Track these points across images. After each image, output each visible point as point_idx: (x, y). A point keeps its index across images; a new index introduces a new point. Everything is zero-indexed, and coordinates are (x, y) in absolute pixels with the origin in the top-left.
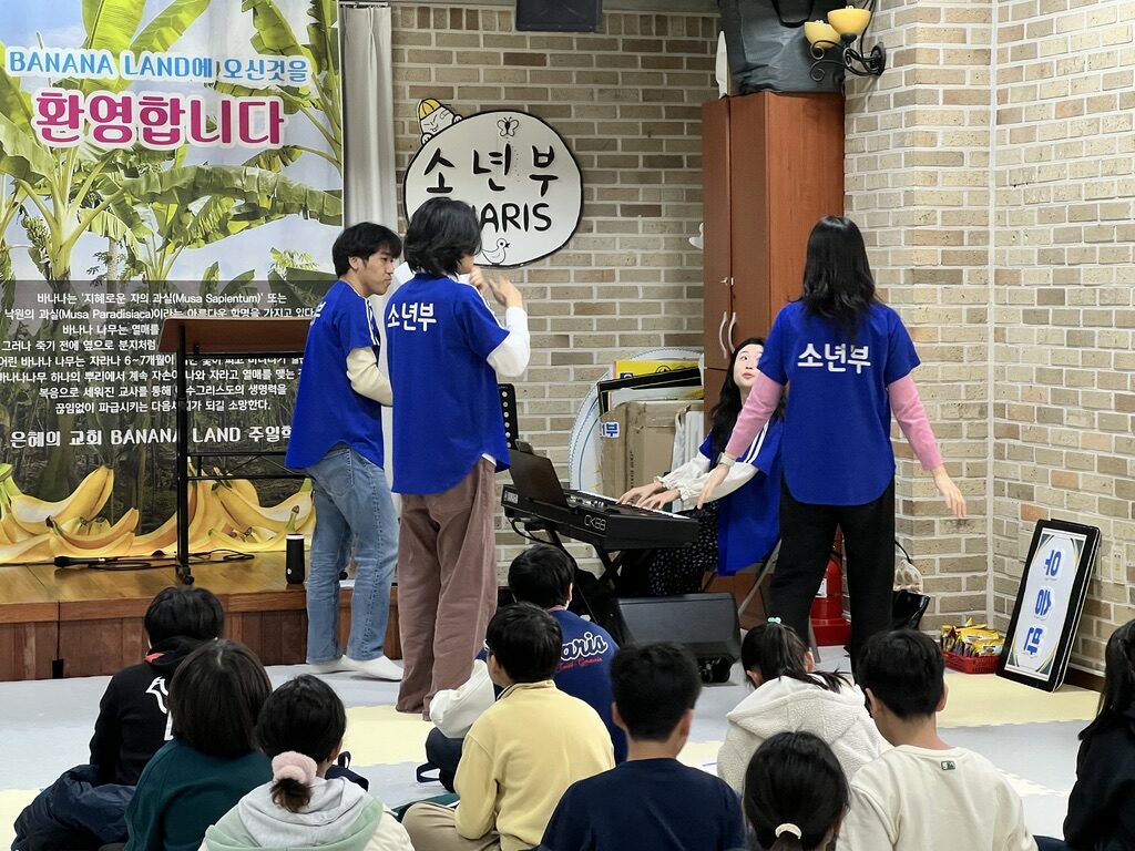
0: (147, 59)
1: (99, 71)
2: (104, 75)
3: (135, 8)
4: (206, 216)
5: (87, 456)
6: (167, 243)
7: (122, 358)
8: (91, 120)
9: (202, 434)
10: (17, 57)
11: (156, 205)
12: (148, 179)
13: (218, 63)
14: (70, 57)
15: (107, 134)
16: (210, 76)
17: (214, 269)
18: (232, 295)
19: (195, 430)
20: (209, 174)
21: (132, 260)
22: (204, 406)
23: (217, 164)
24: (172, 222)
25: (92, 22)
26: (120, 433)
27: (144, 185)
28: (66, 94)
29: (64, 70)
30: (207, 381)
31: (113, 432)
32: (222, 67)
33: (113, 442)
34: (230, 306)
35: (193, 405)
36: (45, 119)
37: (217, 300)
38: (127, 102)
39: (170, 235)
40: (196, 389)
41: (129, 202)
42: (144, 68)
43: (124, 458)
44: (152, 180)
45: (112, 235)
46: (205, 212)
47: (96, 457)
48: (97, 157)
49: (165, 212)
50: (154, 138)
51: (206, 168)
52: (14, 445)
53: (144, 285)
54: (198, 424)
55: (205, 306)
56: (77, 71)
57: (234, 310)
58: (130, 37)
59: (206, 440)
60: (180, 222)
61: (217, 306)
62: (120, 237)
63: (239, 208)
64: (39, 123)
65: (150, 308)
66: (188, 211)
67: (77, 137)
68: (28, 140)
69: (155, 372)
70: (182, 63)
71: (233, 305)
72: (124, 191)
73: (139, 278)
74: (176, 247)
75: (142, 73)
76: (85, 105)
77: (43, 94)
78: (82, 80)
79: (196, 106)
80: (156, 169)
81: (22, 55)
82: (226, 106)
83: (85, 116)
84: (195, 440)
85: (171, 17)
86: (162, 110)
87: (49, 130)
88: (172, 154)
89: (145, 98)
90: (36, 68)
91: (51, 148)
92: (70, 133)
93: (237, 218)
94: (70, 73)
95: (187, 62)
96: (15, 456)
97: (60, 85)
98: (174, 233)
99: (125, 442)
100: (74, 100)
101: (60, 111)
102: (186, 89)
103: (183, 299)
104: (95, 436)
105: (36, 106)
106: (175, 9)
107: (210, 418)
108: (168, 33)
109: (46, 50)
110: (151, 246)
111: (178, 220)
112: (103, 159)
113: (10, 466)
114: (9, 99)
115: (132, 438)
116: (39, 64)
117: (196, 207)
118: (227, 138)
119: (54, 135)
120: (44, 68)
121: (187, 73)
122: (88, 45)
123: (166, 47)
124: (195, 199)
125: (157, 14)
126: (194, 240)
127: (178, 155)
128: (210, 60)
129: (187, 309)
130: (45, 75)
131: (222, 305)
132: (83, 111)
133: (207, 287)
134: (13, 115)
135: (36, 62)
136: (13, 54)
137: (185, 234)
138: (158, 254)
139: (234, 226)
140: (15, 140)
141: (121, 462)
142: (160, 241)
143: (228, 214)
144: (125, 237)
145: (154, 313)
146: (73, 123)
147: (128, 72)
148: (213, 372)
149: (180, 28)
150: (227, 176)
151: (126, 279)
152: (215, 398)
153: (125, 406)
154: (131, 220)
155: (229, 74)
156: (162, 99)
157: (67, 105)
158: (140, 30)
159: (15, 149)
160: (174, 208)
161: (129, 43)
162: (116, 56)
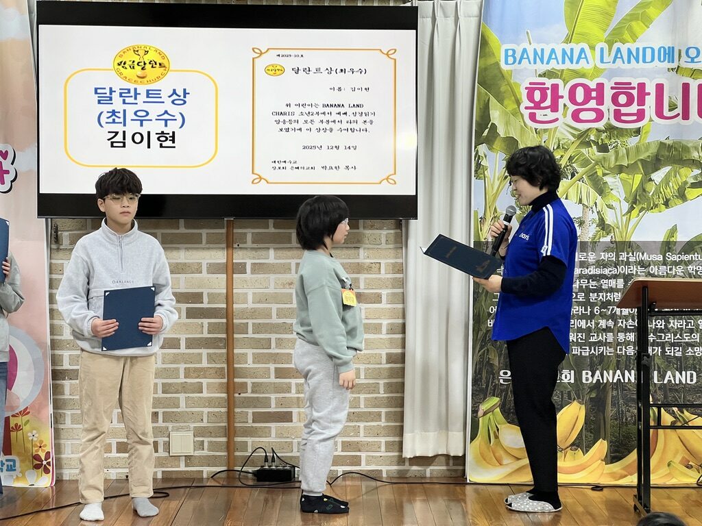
0: (619, 50)
1: (577, 62)
2: (582, 66)
3: (610, 6)
4: (667, 184)
5: (562, 392)
6: (632, 208)
7: (592, 308)
8: (569, 104)
9: (662, 376)
10: (510, 53)
11: (623, 175)
12: (617, 153)
13: (680, 51)
14: (553, 51)
15: (583, 116)
16: (673, 62)
17: (673, 231)
18: (689, 254)
19: (656, 373)
20: (670, 147)
21: (602, 225)
22: (664, 352)
23: (677, 138)
24: (637, 190)
25: (572, 21)
26: (590, 373)
27: (613, 158)
28: (549, 83)
29: (548, 63)
30: (666, 330)
31: (584, 372)
32: (683, 54)
33: (584, 381)
34: (687, 263)
35: (653, 350)
36: (532, 105)
37: (676, 258)
38: (600, 87)
39: (635, 202)
40: (657, 337)
41: (600, 173)
42: (616, 57)
43: (593, 395)
44: (620, 154)
45: (585, 201)
46: (666, 181)
47: (569, 393)
48: (573, 135)
49: (631, 181)
50: (623, 118)
51: (667, 142)
52: (501, 381)
53: (612, 245)
54: (659, 368)
55: (665, 263)
56: (558, 63)
57: (690, 267)
58: (605, 31)
59: (666, 382)
60: (644, 190)
61: (676, 264)
62: (592, 204)
63: (695, 177)
64: (526, 108)
65: (616, 265)
66: (651, 180)
67: (557, 120)
68: (517, 122)
69: (620, 321)
70: (649, 52)
71: (690, 262)
72: (597, 164)
73: (608, 239)
74: (640, 212)
75: (614, 62)
76: (564, 91)
77: (531, 84)
78: (563, 70)
79: (660, 88)
80: (623, 145)
81: (514, 51)
82: (686, 87)
83: (565, 100)
84: (656, 381)
85: (640, 12)
86: (629, 93)
87: (535, 114)
88: (638, 131)
89: (616, 83)
90: (525, 61)
91: (536, 129)
92: (551, 115)
93: (694, 186)
94: (553, 65)
95: (653, 50)
96: (502, 391)
97: (544, 75)
98: (639, 200)
99: (594, 382)
100: (555, 88)
101: (544, 98)
102: (651, 74)
103: (645, 257)
104: (568, 375)
105: (524, 93)
106: (644, 5)
107: (670, 362)
108: (637, 26)
109: (534, 45)
110: (618, 211)
111: (643, 188)
112: (579, 137)
113: (499, 399)
114: (503, 89)
115: (600, 378)
116: (528, 58)
117: (658, 176)
118: (686, 116)
119: (538, 118)
120: (532, 61)
121: (653, 60)
122: (569, 40)
123: (634, 38)
124: (656, 169)
125: (628, 10)
126: (656, 206)
127: (643, 132)
128: (673, 48)
129: (649, 265)
130: (533, 67)
131: (680, 263)
132: (562, 97)
133: (667, 246)
134: (506, 102)
135: (525, 56)
136: (506, 51)
137: (648, 200)
138: (624, 218)
139: (691, 193)
140: (507, 124)
141: (591, 398)
142: (626, 206)
143: (686, 183)
144: (596, 203)
145: (620, 270)
146: (554, 108)
147: (602, 61)
148: (672, 321)
149: (647, 21)
150: (686, 149)
151: (596, 240)
152: (673, 345)
153: (595, 350)
154: (601, 189)
155: (689, 60)
156: (630, 84)
157: (549, 92)
158: (613, 25)
159: (507, 131)
160: (638, 178)
161: (604, 36)
162: (592, 48)
